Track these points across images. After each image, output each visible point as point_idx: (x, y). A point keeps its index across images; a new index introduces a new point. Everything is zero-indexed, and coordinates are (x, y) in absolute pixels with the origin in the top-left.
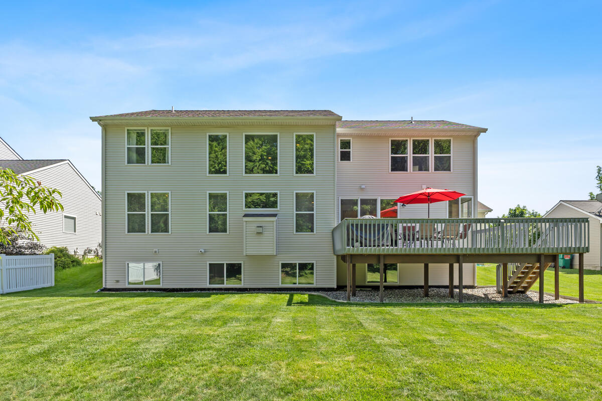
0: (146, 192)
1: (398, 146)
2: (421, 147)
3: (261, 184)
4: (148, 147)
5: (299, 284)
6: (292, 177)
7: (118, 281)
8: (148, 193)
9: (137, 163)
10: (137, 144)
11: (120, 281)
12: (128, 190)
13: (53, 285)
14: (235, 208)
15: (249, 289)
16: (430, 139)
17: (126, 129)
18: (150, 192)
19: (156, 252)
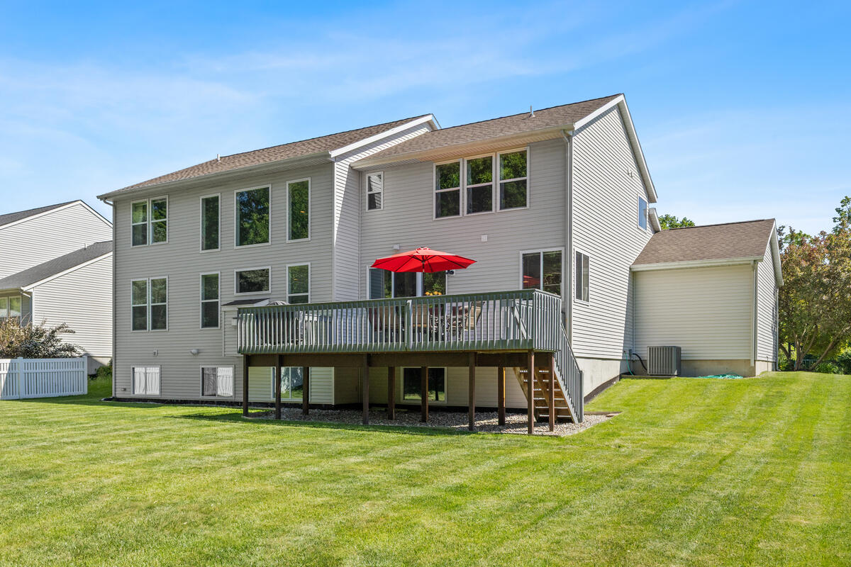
1: (447, 175)
2: (480, 169)
3: (251, 257)
4: (149, 223)
6: (283, 245)
7: (125, 389)
8: (149, 279)
13: (86, 392)
14: (226, 295)
16: (493, 155)
17: (132, 203)
19: (155, 353)
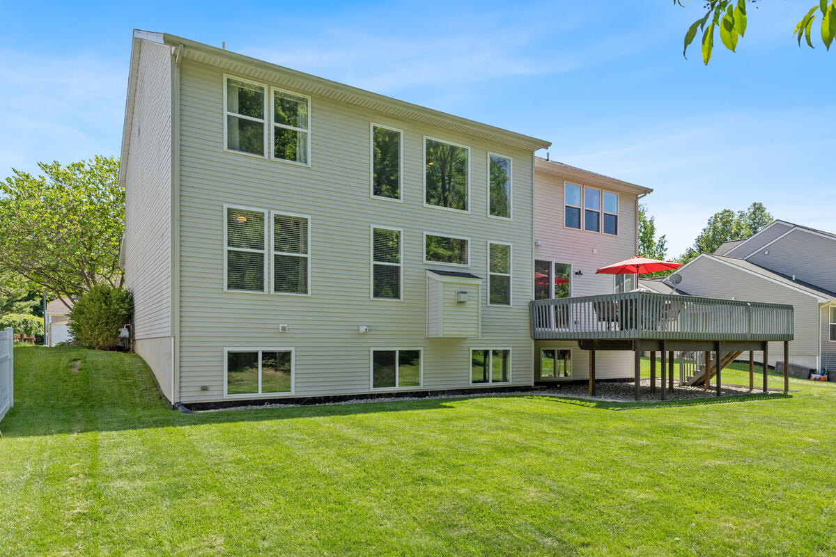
0: (266, 211)
3: (446, 222)
4: (269, 124)
5: (493, 381)
6: (486, 219)
7: (204, 389)
8: (269, 213)
9: (241, 149)
10: (240, 112)
11: (211, 388)
12: (230, 203)
13: (12, 404)
14: (411, 260)
15: (430, 392)
17: (225, 77)
18: (273, 213)
19: (284, 329)
